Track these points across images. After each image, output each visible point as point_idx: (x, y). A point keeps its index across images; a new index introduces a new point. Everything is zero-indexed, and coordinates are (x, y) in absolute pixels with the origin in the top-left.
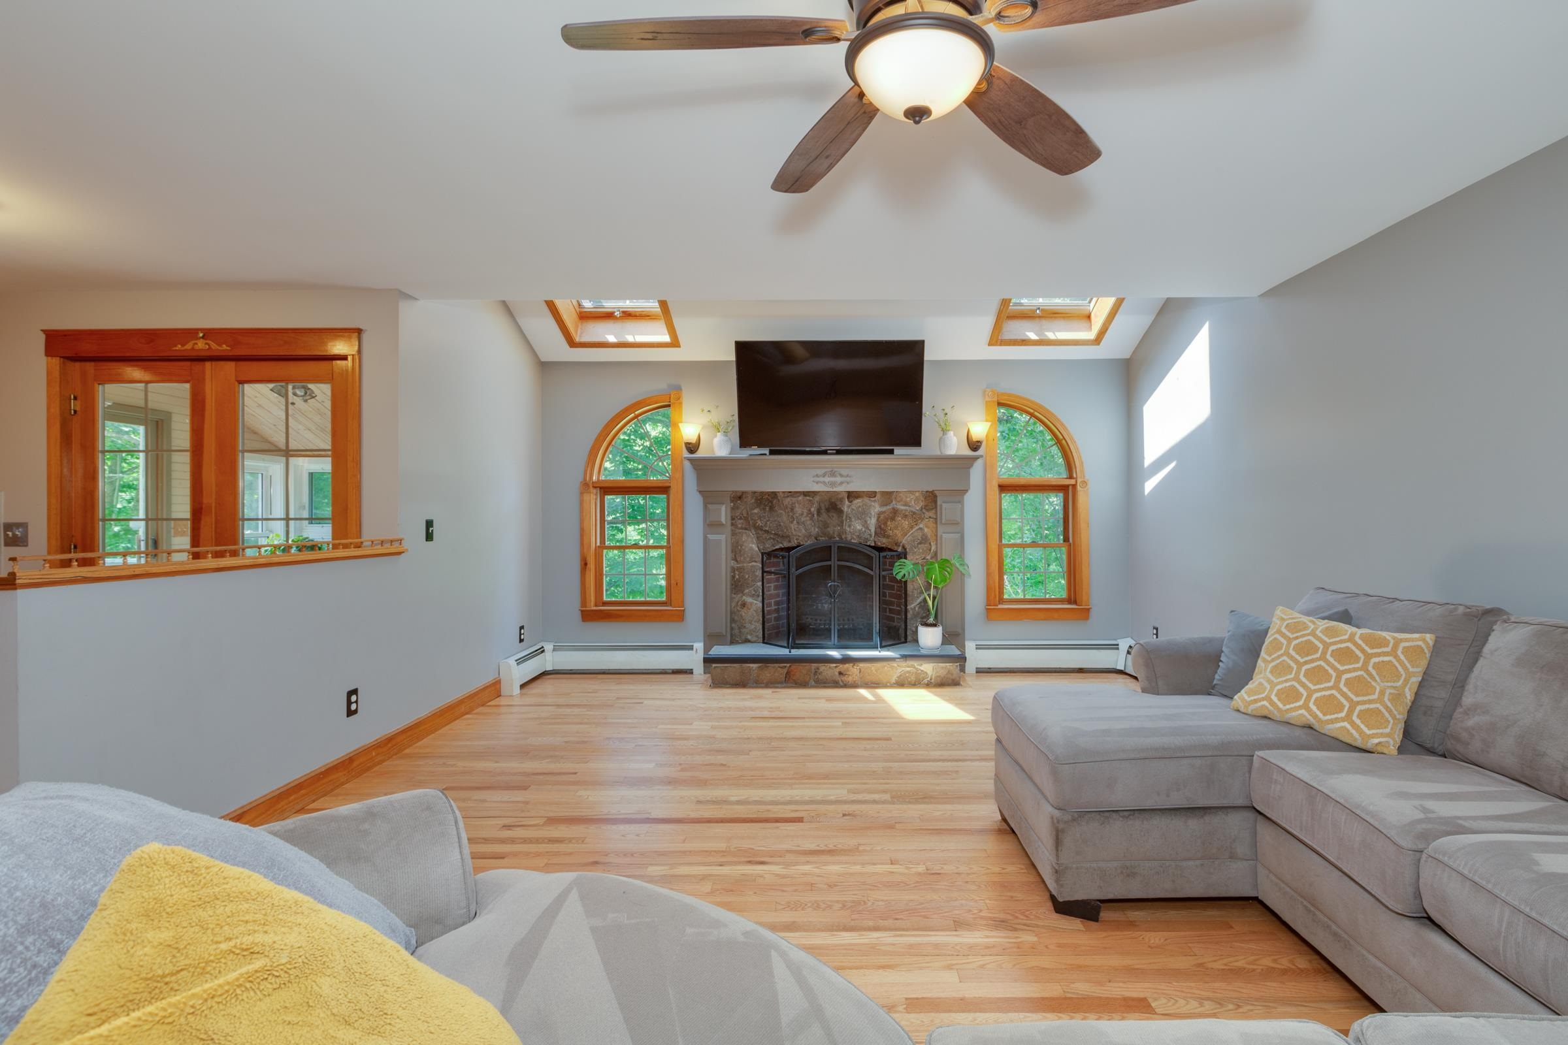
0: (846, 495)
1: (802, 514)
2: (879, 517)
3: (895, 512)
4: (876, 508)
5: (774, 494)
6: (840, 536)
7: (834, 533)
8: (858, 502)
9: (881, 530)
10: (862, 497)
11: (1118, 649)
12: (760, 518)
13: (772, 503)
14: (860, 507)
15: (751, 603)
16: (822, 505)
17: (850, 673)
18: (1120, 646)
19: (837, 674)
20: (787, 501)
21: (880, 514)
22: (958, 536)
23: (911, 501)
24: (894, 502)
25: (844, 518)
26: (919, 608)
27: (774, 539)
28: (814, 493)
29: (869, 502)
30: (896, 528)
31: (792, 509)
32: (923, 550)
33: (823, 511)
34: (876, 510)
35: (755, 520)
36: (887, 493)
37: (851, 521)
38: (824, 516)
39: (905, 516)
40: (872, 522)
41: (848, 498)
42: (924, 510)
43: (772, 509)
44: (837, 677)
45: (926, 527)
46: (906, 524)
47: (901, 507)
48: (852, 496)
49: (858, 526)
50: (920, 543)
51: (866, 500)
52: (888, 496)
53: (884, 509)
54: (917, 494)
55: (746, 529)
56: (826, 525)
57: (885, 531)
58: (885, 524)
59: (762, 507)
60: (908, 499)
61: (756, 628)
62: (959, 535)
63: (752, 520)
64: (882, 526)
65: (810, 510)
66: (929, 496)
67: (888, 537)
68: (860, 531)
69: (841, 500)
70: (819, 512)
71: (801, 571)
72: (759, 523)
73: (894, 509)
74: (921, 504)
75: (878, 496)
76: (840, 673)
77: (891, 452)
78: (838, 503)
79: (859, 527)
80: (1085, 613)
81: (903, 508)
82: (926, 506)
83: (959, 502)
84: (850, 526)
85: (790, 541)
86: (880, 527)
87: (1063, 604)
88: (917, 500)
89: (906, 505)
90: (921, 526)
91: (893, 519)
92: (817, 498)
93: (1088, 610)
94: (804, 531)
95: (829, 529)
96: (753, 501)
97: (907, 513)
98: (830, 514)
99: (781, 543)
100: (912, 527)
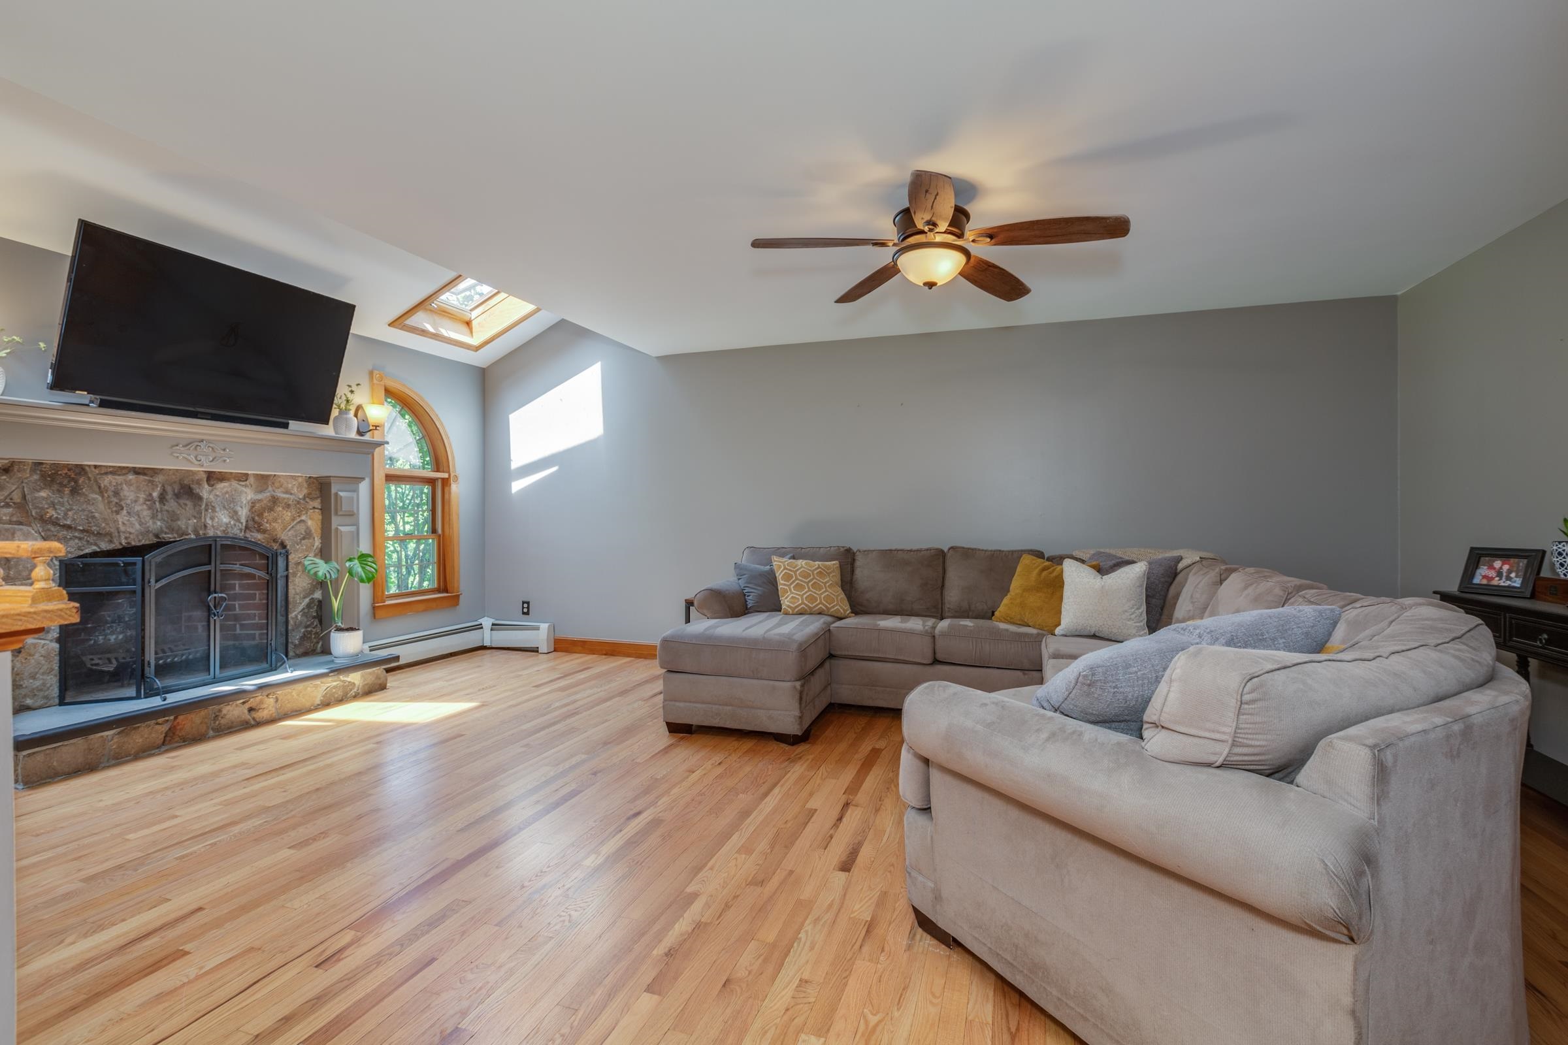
0: (204, 476)
1: (136, 501)
2: (253, 507)
3: (275, 501)
4: (248, 495)
5: (81, 469)
6: (196, 532)
7: (187, 528)
8: (222, 486)
9: (255, 523)
10: (228, 480)
11: (482, 628)
12: (53, 505)
13: (76, 482)
14: (227, 492)
15: (35, 645)
16: (169, 489)
17: (265, 706)
18: (483, 625)
19: (246, 711)
20: (107, 481)
21: (253, 504)
22: (353, 528)
23: (292, 487)
24: (270, 488)
25: (203, 507)
26: (302, 616)
27: (80, 539)
28: (155, 472)
29: (239, 487)
30: (275, 520)
31: (116, 493)
32: (306, 546)
33: (169, 496)
34: (249, 498)
35: (42, 509)
36: (263, 477)
37: (214, 510)
38: (172, 505)
39: (288, 506)
40: (243, 513)
41: (208, 480)
42: (307, 500)
43: (75, 491)
44: (247, 717)
45: (311, 519)
46: (288, 515)
47: (280, 494)
48: (213, 478)
49: (224, 518)
50: (304, 538)
51: (235, 484)
52: (264, 481)
53: (260, 496)
54: (300, 480)
55: (21, 523)
56: (174, 517)
57: (260, 525)
58: (260, 515)
59: (56, 487)
60: (290, 486)
61: (44, 684)
62: (355, 527)
63: (36, 508)
64: (256, 518)
65: (150, 495)
66: (313, 483)
67: (264, 531)
68: (227, 524)
69: (199, 483)
70: (162, 498)
71: (164, 582)
72: (51, 513)
73: (273, 497)
74: (305, 491)
75: (251, 480)
76: (251, 710)
77: (286, 426)
78: (193, 486)
79: (225, 520)
80: (455, 600)
81: (285, 496)
82: (310, 494)
83: (354, 491)
84: (212, 519)
85: (111, 542)
86: (253, 519)
87: (435, 594)
88: (300, 486)
89: (287, 492)
90: (303, 518)
91: (271, 509)
92: (159, 479)
93: (458, 597)
94: (137, 526)
95: (179, 523)
96: (36, 477)
97: (290, 503)
98: (182, 501)
99: (96, 544)
100: (293, 520)
